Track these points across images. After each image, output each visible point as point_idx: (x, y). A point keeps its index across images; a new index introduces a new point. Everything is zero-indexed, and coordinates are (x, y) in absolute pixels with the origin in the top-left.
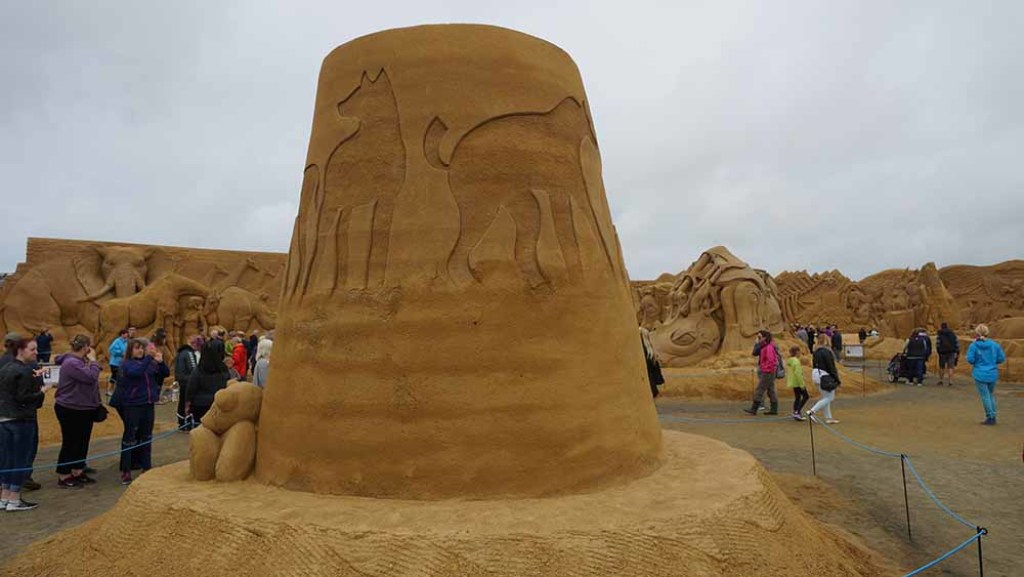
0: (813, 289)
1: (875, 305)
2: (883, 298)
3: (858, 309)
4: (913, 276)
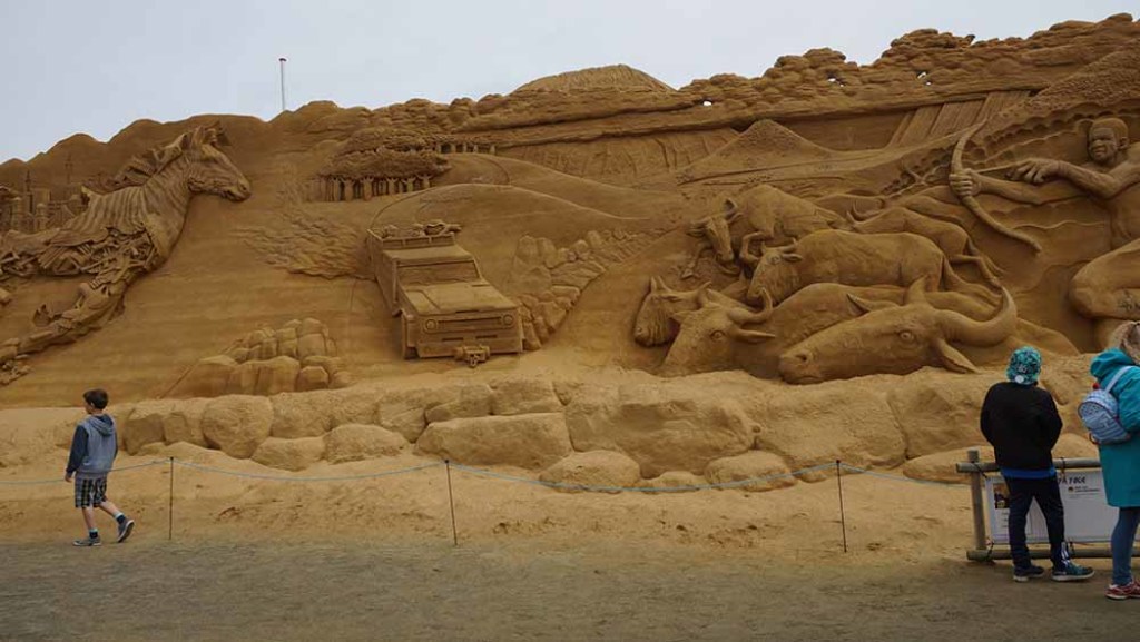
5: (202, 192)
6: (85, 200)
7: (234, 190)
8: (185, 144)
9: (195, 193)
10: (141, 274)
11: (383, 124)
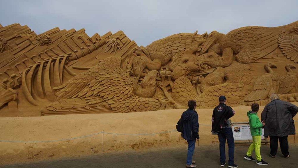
0: (90, 52)
1: (162, 72)
2: (171, 64)
3: (143, 77)
4: (203, 39)
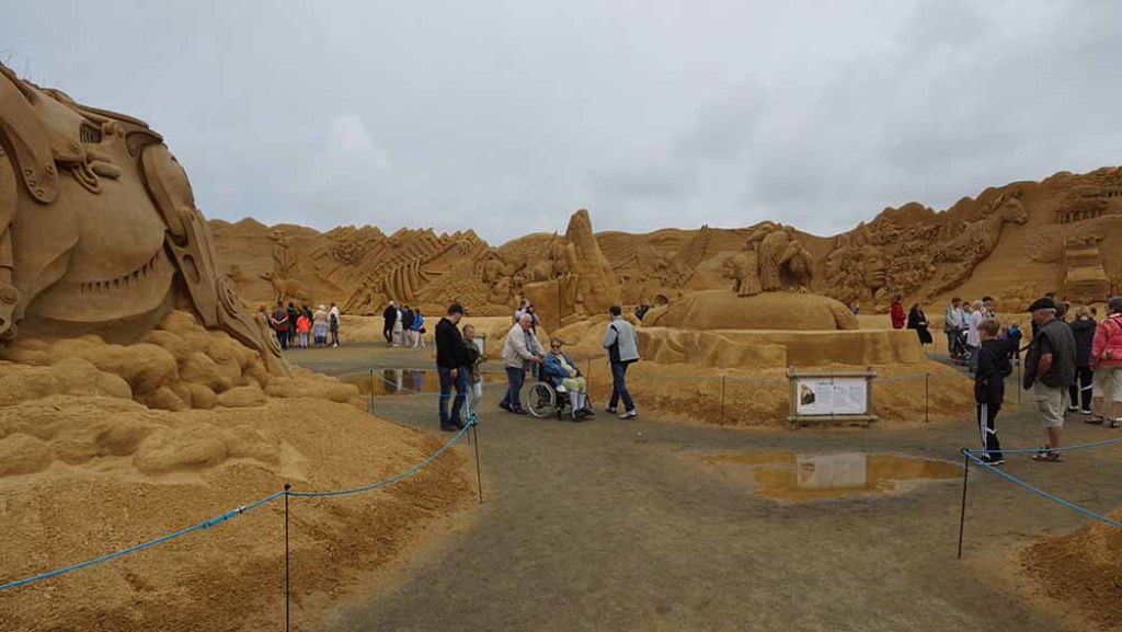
5: (1007, 221)
6: (965, 227)
7: (1020, 219)
8: (1003, 199)
9: (1004, 221)
10: (979, 260)
11: (1085, 183)
